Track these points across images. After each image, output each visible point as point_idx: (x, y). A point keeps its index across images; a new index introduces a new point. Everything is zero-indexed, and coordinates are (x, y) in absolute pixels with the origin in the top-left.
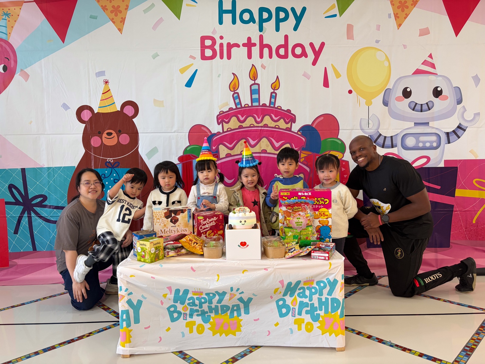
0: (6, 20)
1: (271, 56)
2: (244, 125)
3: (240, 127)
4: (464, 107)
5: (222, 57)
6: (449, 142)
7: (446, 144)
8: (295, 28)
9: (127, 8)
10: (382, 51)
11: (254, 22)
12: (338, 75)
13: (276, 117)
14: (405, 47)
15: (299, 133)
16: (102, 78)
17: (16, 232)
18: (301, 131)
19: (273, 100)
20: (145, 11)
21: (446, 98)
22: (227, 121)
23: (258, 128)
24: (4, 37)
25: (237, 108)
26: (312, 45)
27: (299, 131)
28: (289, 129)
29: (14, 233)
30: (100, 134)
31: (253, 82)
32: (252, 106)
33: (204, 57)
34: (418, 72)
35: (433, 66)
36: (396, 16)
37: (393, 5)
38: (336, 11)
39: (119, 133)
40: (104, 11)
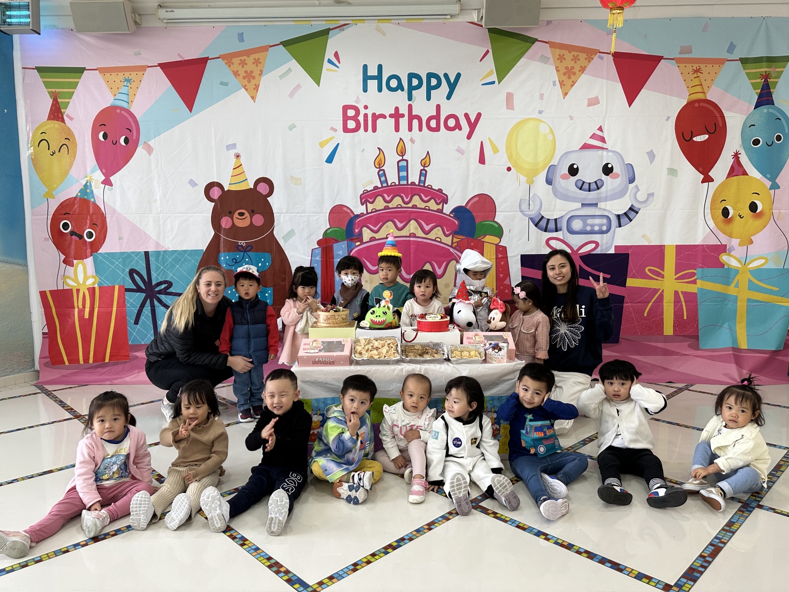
0: (128, 86)
1: (420, 129)
2: (390, 205)
3: (386, 208)
4: (637, 186)
5: (366, 130)
6: (620, 226)
7: (617, 227)
8: (449, 97)
9: (261, 74)
10: (545, 122)
11: (403, 90)
12: (496, 150)
13: (426, 197)
14: (571, 118)
15: (451, 215)
16: (232, 152)
17: (136, 322)
18: (454, 213)
19: (423, 178)
20: (281, 77)
21: (617, 176)
22: (371, 200)
23: (406, 209)
24: (125, 105)
25: (382, 187)
26: (467, 116)
27: (451, 212)
28: (441, 211)
29: (134, 324)
30: (231, 214)
31: (401, 158)
32: (399, 184)
33: (346, 130)
34: (586, 147)
35: (603, 140)
36: (562, 84)
37: (558, 71)
38: (494, 78)
39: (252, 213)
40: (236, 77)
